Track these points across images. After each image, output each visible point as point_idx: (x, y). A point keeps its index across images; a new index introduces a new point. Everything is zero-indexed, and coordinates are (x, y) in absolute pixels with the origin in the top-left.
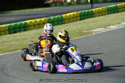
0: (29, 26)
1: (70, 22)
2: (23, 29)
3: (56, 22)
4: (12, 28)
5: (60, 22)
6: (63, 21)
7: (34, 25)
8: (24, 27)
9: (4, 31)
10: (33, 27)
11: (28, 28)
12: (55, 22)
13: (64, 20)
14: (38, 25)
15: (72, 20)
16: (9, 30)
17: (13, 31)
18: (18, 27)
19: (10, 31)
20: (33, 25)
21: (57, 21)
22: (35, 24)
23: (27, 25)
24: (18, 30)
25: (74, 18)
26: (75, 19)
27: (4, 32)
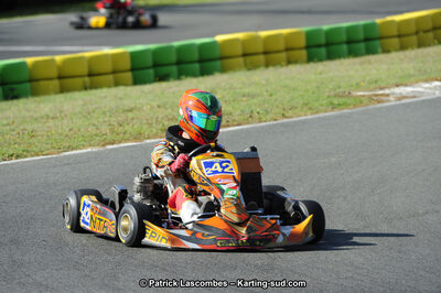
0: (222, 58)
1: (403, 48)
2: (197, 66)
3: (345, 47)
4: (149, 62)
5: (362, 45)
6: (377, 43)
7: (244, 55)
8: (200, 61)
9: (114, 72)
10: (241, 60)
11: (218, 63)
12: (340, 43)
13: (381, 38)
14: (265, 53)
15: (414, 38)
16: (133, 69)
17: (151, 71)
18: (174, 58)
19: (138, 73)
20: (240, 52)
21: (349, 42)
22: (252, 50)
23: (217, 54)
24: (174, 69)
25: (426, 31)
26: (430, 35)
27: (111, 77)
